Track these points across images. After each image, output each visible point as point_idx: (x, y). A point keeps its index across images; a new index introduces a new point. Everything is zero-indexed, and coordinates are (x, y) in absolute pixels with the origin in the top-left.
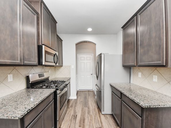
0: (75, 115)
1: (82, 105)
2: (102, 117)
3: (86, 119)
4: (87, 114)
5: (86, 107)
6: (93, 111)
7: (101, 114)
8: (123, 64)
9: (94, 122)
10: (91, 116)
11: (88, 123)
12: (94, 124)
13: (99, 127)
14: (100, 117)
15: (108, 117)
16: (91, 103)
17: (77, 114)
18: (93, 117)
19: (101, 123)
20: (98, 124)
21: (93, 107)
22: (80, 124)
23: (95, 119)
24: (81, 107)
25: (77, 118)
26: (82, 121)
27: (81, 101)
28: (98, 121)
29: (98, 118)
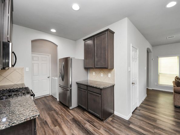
0: (44, 122)
1: (45, 111)
2: (71, 111)
3: (58, 119)
4: (56, 115)
5: (52, 111)
6: (61, 110)
7: (69, 110)
8: (84, 66)
9: (66, 117)
10: (61, 115)
11: (62, 121)
12: (67, 119)
13: (72, 118)
14: (69, 112)
15: (75, 109)
16: (55, 106)
17: (45, 120)
18: (63, 115)
19: (72, 115)
20: (70, 117)
21: (59, 108)
22: (54, 125)
23: (66, 115)
24: (45, 113)
25: (48, 122)
26: (55, 122)
27: (41, 108)
28: (69, 115)
29: (68, 113)
